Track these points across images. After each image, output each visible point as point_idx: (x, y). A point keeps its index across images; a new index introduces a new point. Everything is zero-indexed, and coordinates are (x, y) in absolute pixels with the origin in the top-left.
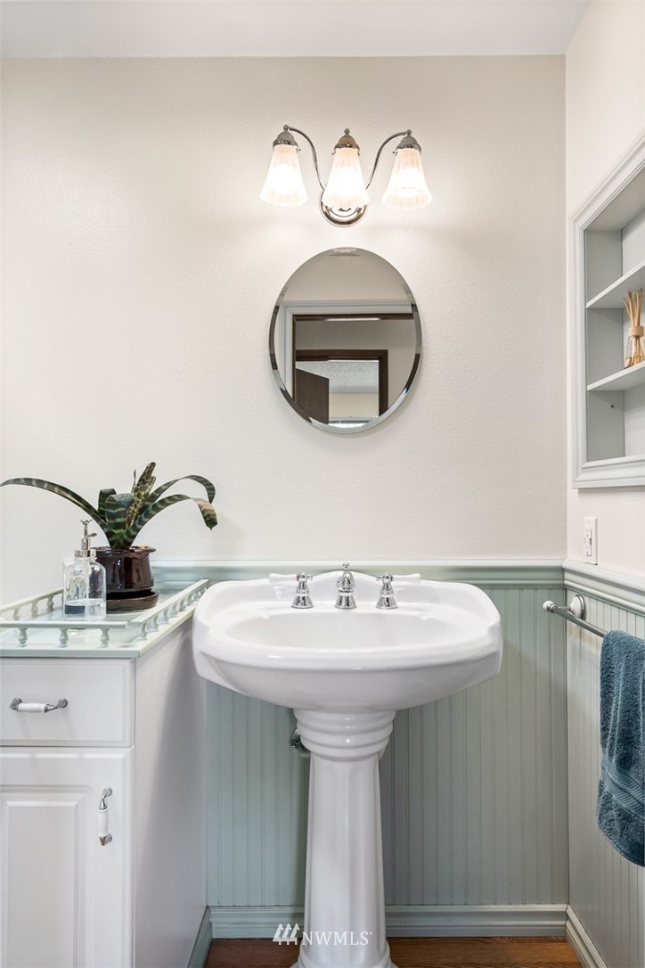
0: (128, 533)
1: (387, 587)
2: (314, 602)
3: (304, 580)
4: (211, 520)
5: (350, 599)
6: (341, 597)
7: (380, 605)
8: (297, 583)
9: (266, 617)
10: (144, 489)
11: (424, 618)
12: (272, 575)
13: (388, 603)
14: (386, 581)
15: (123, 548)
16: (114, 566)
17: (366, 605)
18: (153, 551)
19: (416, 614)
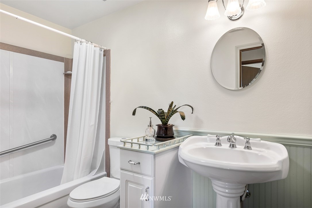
0: (166, 121)
1: (247, 142)
2: (222, 144)
3: (219, 137)
4: (184, 118)
5: (234, 145)
6: (231, 144)
7: (245, 148)
8: (216, 138)
9: (205, 147)
10: (171, 109)
11: (259, 154)
12: (208, 135)
13: (248, 148)
14: (247, 140)
15: (166, 125)
16: (163, 129)
17: (240, 148)
18: (174, 126)
19: (257, 152)
